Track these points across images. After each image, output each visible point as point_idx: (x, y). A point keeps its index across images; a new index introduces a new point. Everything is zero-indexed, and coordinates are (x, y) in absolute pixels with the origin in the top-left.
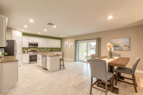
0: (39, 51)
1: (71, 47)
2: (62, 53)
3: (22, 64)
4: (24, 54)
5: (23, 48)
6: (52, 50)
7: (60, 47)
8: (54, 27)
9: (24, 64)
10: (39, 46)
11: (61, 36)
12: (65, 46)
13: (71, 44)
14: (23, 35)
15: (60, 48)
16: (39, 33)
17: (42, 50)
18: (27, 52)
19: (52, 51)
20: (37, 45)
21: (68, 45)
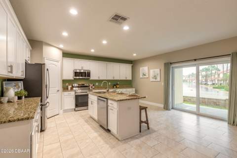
0: (92, 87)
1: (156, 79)
2: (134, 89)
3: (61, 112)
4: (66, 93)
5: (64, 81)
6: (115, 85)
7: (131, 79)
8: (126, 28)
9: (65, 111)
10: (92, 78)
11: (135, 55)
12: (141, 76)
13: (154, 72)
14: (63, 57)
15: (130, 80)
16: (93, 51)
17: (97, 84)
18: (72, 89)
19: (116, 87)
20: (89, 74)
21: (147, 75)
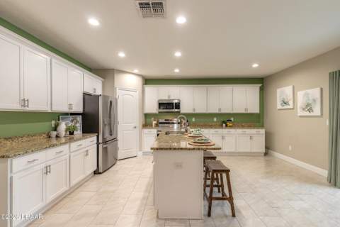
0: (185, 124)
2: (262, 131)
3: (140, 154)
6: (224, 122)
7: (257, 111)
10: (184, 109)
12: (279, 107)
15: (257, 114)
17: (193, 120)
18: (157, 125)
19: (226, 126)
20: (178, 106)
21: (291, 103)
